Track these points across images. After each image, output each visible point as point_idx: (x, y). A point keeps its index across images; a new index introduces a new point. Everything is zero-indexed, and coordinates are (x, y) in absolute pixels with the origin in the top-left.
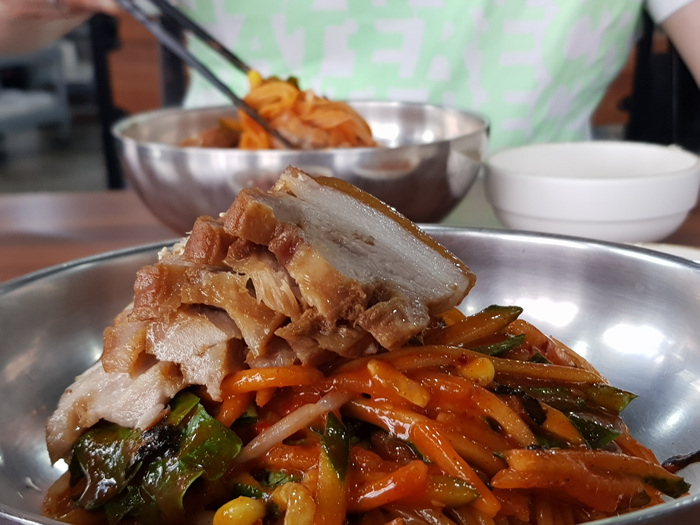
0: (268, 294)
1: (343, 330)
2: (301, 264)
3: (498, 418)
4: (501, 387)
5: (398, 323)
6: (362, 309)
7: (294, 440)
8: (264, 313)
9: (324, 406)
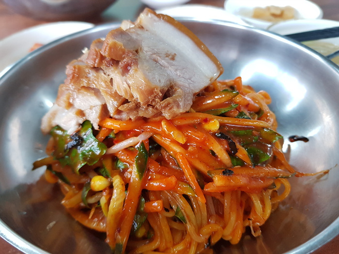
0: (118, 87)
1: (150, 109)
2: (132, 76)
3: (215, 152)
5: (175, 109)
6: (159, 101)
8: (116, 96)
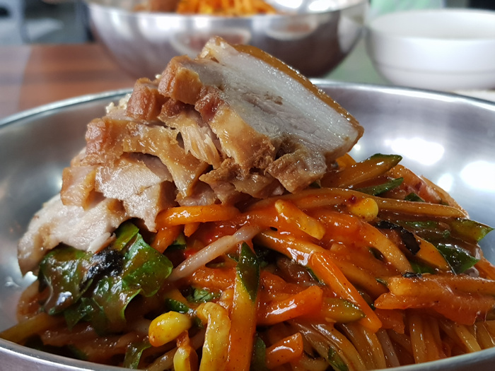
0: (195, 145)
1: (256, 177)
2: (222, 122)
3: (380, 250)
4: (383, 223)
5: (301, 172)
6: (271, 159)
7: (216, 264)
8: (191, 161)
9: (239, 237)
